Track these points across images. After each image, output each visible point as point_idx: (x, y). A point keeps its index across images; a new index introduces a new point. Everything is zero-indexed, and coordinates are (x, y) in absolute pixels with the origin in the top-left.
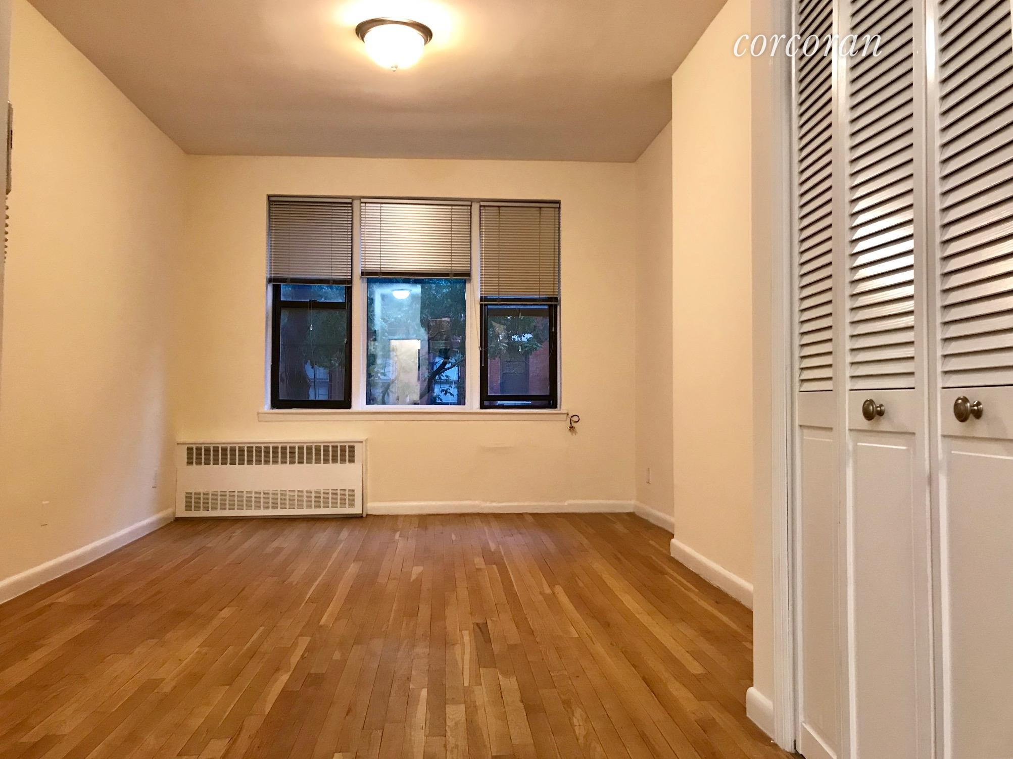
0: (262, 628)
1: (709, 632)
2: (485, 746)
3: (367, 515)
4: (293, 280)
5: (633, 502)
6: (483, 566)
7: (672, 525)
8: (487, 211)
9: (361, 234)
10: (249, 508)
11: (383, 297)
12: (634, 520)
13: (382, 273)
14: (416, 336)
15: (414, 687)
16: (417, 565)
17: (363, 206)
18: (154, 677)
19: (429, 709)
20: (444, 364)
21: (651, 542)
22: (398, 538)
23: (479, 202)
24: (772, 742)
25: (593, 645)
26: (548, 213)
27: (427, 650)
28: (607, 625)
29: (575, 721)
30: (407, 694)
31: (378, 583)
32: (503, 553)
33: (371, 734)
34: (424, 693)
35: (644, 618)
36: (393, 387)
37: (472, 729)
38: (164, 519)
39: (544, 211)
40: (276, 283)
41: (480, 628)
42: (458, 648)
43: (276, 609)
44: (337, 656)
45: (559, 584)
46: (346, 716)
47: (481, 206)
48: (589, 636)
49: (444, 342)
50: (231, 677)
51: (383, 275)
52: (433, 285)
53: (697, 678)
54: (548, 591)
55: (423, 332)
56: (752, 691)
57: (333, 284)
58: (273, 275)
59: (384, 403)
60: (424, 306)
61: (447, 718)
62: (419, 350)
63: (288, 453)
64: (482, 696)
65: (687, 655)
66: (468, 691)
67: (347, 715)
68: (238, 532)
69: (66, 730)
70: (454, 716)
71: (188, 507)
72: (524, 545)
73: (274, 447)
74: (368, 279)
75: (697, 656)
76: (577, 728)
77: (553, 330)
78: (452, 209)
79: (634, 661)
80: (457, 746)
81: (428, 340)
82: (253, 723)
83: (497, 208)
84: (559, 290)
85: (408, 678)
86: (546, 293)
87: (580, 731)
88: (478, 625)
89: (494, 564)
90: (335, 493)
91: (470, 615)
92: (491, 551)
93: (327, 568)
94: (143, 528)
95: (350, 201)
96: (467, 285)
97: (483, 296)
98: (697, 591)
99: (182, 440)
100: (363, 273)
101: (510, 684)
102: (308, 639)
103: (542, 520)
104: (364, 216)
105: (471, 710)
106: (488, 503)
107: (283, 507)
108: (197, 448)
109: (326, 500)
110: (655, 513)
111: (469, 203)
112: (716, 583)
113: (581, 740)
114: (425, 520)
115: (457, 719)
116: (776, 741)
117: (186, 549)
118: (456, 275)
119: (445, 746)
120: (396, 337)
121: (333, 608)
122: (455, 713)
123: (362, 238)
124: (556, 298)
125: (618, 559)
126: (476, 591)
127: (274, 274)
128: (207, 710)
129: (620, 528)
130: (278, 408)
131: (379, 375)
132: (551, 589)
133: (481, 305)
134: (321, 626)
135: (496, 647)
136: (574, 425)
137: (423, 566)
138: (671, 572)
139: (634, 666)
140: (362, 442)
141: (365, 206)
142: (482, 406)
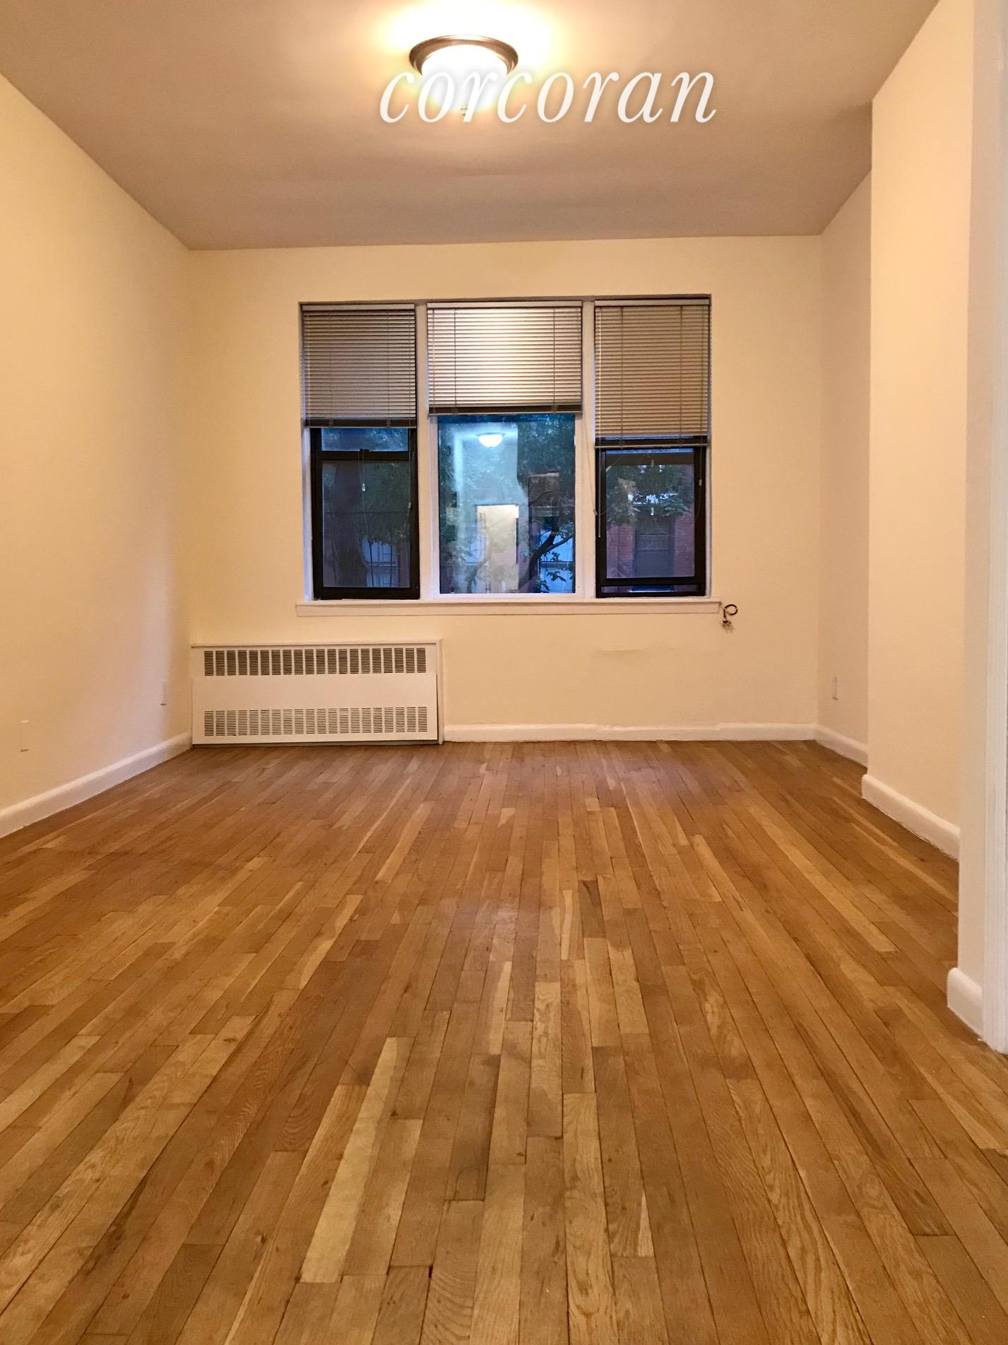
0: (301, 883)
1: (906, 898)
2: (583, 1035)
3: (444, 742)
4: (338, 422)
5: (814, 726)
6: (598, 809)
7: (865, 756)
8: (604, 314)
9: (428, 354)
10: (288, 732)
11: (466, 445)
12: (815, 750)
13: (459, 408)
14: (512, 500)
15: (495, 960)
16: (508, 806)
17: (430, 314)
18: (161, 941)
19: (513, 987)
20: (552, 538)
21: (838, 781)
22: (483, 772)
23: (593, 301)
24: (979, 1040)
25: (741, 912)
26: (692, 314)
27: (514, 914)
28: (763, 887)
29: (707, 1007)
30: (484, 969)
31: (454, 828)
32: (625, 792)
33: (434, 1017)
34: (508, 967)
35: (818, 881)
36: (481, 572)
37: (568, 1011)
38: (178, 746)
39: (687, 312)
40: (314, 427)
41: (588, 888)
42: (555, 912)
43: (320, 860)
44: (396, 919)
45: (700, 833)
46: (403, 994)
47: (596, 307)
48: (735, 899)
49: (551, 507)
50: (257, 944)
51: (460, 412)
52: (533, 424)
53: (883, 957)
54: (683, 841)
55: (521, 494)
56: (955, 973)
57: (392, 425)
58: (310, 416)
59: (469, 591)
60: (521, 455)
61: (536, 999)
62: (517, 519)
63: (338, 660)
64: (583, 972)
65: (872, 928)
66: (567, 965)
67: (405, 992)
68: (273, 764)
69: (53, 1000)
70: (546, 997)
71: (209, 731)
72: (654, 782)
73: (318, 652)
74: (439, 417)
75: (885, 928)
76: (709, 1017)
77: (700, 484)
78: (554, 313)
79: (795, 932)
80: (546, 1034)
81: (529, 505)
82: (284, 1000)
83: (619, 309)
84: (709, 424)
85: (487, 948)
86: (690, 430)
87: (714, 1021)
88: (585, 883)
89: (612, 806)
90: (400, 713)
91: (575, 872)
92: (609, 791)
93: (389, 809)
94: (150, 758)
95: (412, 307)
96: (577, 422)
97: (600, 437)
98: (895, 844)
99: (199, 642)
100: (431, 410)
101: (623, 959)
102: (360, 897)
103: (682, 750)
104: (431, 328)
105: (569, 988)
106: (608, 726)
107: (333, 731)
108: (217, 653)
109: (389, 722)
110: (842, 740)
111: (577, 303)
112: (923, 835)
113: (714, 1031)
114: (520, 749)
115: (549, 1001)
116: (985, 1039)
117: (206, 784)
118: (561, 407)
119: (531, 1033)
120: (483, 502)
121: (394, 860)
122: (547, 993)
123: (430, 360)
124: (705, 437)
125: (786, 801)
126: (584, 841)
127: (311, 414)
128: (228, 982)
129: (792, 760)
130: (323, 598)
131: (463, 555)
132: (689, 839)
133: (597, 451)
134: (377, 883)
135: (608, 912)
136: (729, 618)
137: (516, 807)
138: (861, 819)
139: (796, 940)
140: (435, 644)
141: (433, 314)
142: (599, 594)
